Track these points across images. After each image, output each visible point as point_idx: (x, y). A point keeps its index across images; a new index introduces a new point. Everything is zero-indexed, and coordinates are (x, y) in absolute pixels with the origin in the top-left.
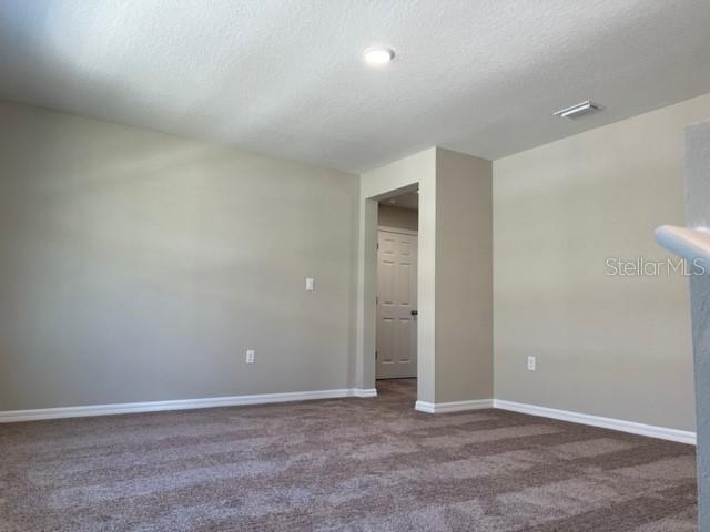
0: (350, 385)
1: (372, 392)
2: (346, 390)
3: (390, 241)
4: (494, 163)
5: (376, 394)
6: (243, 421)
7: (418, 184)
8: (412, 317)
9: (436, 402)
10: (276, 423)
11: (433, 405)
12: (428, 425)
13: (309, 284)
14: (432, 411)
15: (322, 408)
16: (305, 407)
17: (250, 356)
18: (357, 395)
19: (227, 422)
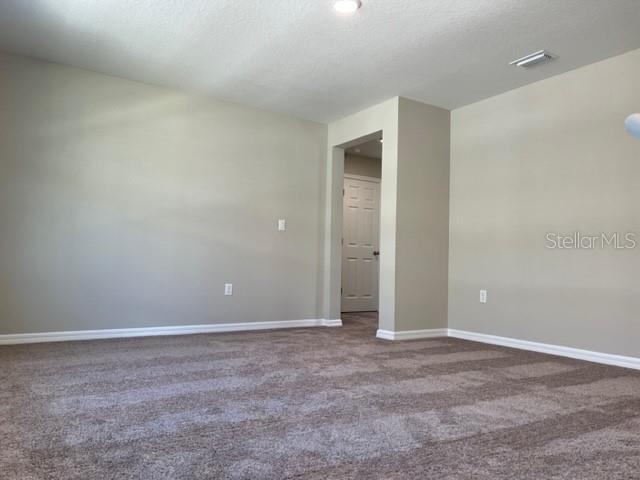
0: (318, 316)
1: (338, 322)
2: (314, 320)
3: (355, 188)
4: (452, 112)
5: (341, 324)
6: (223, 344)
7: (381, 132)
8: (374, 257)
9: (395, 331)
10: (252, 347)
11: (393, 333)
12: (387, 349)
13: (281, 224)
14: (392, 338)
15: (293, 335)
16: (278, 334)
17: (228, 288)
18: (324, 324)
19: (208, 345)
